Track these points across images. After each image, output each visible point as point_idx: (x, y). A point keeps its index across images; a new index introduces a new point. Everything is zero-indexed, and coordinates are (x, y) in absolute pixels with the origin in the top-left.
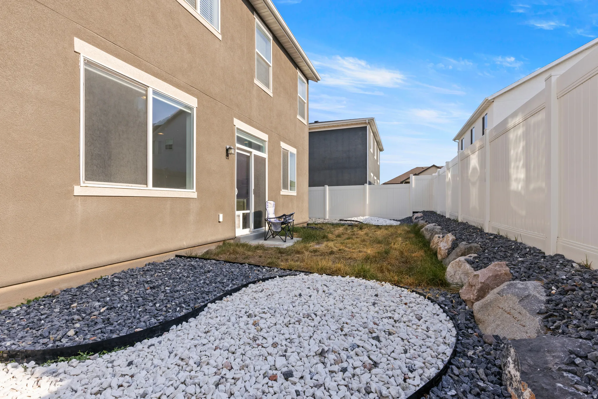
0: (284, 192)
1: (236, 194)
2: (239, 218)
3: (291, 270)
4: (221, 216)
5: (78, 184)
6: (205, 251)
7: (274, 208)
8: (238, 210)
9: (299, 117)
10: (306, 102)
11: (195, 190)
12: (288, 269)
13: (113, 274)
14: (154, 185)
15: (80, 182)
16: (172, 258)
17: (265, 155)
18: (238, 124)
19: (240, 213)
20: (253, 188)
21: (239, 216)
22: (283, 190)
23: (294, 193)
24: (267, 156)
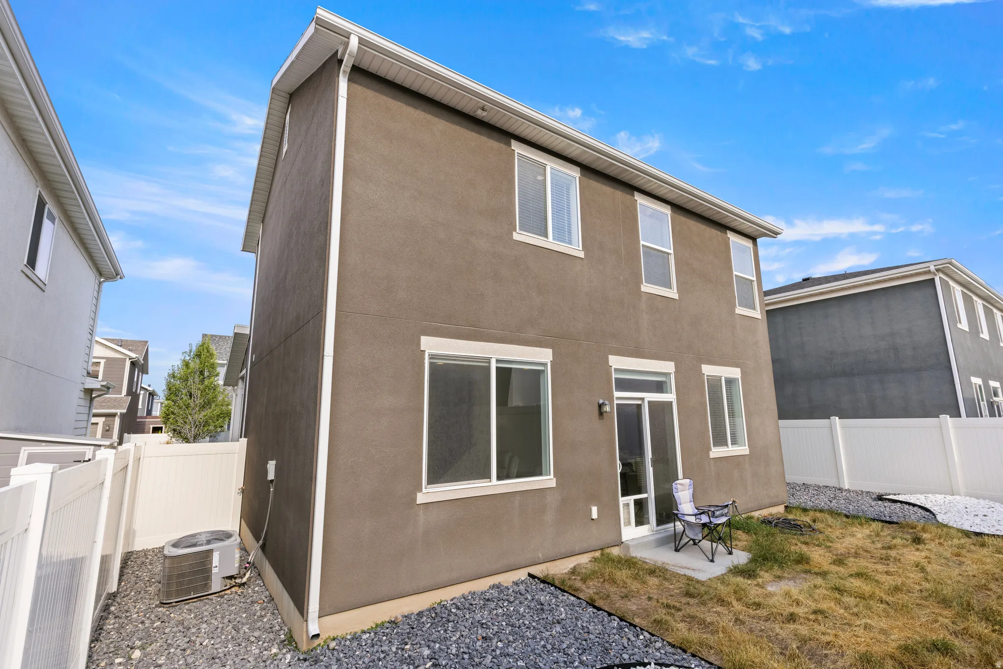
0: (716, 452)
1: (619, 471)
2: (629, 509)
3: (685, 651)
4: (595, 510)
5: (421, 491)
6: (572, 566)
7: (691, 491)
8: (623, 495)
9: (739, 310)
10: (754, 279)
11: (552, 476)
12: (680, 648)
13: (452, 598)
14: (499, 478)
15: (422, 489)
16: (523, 579)
17: (670, 397)
18: (616, 362)
19: (631, 499)
20: (650, 456)
21: (628, 505)
22: (714, 449)
23: (742, 450)
24: (675, 397)
